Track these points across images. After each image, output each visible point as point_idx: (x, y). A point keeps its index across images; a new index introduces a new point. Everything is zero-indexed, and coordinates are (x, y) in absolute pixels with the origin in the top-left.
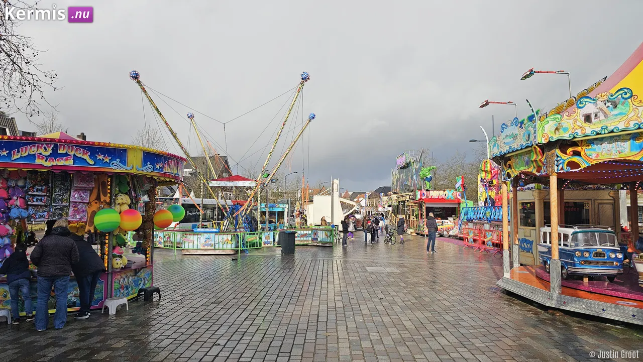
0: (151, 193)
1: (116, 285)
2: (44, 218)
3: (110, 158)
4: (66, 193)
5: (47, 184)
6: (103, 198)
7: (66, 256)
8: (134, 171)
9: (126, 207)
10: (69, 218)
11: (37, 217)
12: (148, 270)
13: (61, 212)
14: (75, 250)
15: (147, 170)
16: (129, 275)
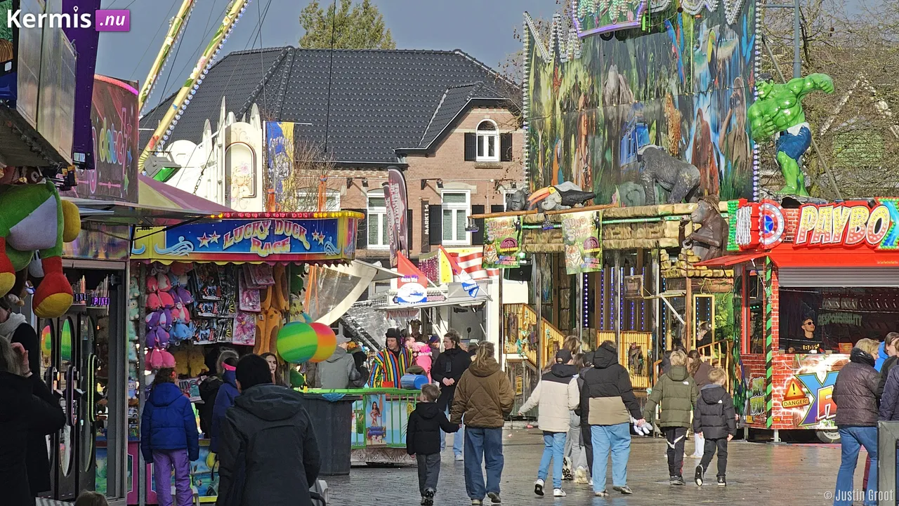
2: (208, 339)
3: (325, 236)
6: (283, 304)
10: (234, 338)
11: (200, 337)
13: (225, 329)
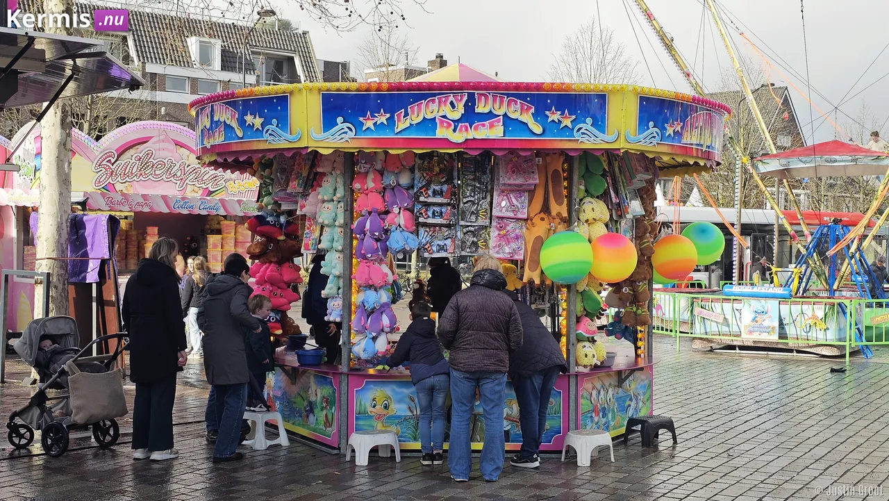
0: (646, 196)
1: (584, 404)
2: (446, 251)
3: (574, 117)
4: (483, 198)
5: (449, 181)
6: (555, 208)
7: (501, 332)
8: (622, 145)
9: (600, 230)
11: (434, 248)
12: (643, 377)
13: (475, 239)
14: (516, 320)
15: (647, 142)
16: (607, 384)
